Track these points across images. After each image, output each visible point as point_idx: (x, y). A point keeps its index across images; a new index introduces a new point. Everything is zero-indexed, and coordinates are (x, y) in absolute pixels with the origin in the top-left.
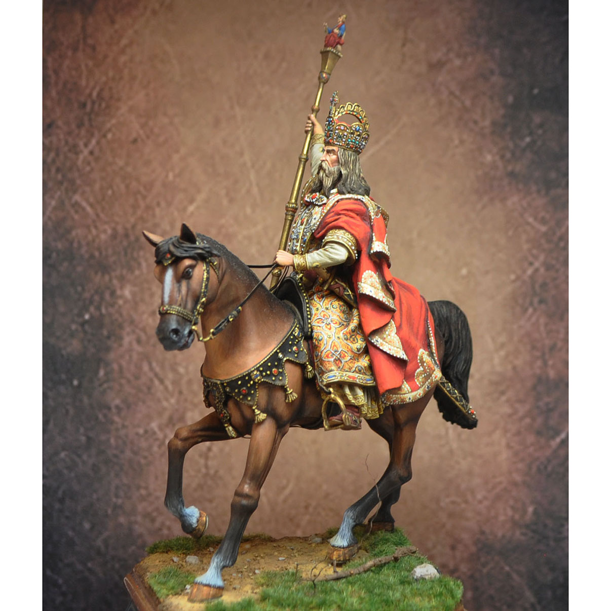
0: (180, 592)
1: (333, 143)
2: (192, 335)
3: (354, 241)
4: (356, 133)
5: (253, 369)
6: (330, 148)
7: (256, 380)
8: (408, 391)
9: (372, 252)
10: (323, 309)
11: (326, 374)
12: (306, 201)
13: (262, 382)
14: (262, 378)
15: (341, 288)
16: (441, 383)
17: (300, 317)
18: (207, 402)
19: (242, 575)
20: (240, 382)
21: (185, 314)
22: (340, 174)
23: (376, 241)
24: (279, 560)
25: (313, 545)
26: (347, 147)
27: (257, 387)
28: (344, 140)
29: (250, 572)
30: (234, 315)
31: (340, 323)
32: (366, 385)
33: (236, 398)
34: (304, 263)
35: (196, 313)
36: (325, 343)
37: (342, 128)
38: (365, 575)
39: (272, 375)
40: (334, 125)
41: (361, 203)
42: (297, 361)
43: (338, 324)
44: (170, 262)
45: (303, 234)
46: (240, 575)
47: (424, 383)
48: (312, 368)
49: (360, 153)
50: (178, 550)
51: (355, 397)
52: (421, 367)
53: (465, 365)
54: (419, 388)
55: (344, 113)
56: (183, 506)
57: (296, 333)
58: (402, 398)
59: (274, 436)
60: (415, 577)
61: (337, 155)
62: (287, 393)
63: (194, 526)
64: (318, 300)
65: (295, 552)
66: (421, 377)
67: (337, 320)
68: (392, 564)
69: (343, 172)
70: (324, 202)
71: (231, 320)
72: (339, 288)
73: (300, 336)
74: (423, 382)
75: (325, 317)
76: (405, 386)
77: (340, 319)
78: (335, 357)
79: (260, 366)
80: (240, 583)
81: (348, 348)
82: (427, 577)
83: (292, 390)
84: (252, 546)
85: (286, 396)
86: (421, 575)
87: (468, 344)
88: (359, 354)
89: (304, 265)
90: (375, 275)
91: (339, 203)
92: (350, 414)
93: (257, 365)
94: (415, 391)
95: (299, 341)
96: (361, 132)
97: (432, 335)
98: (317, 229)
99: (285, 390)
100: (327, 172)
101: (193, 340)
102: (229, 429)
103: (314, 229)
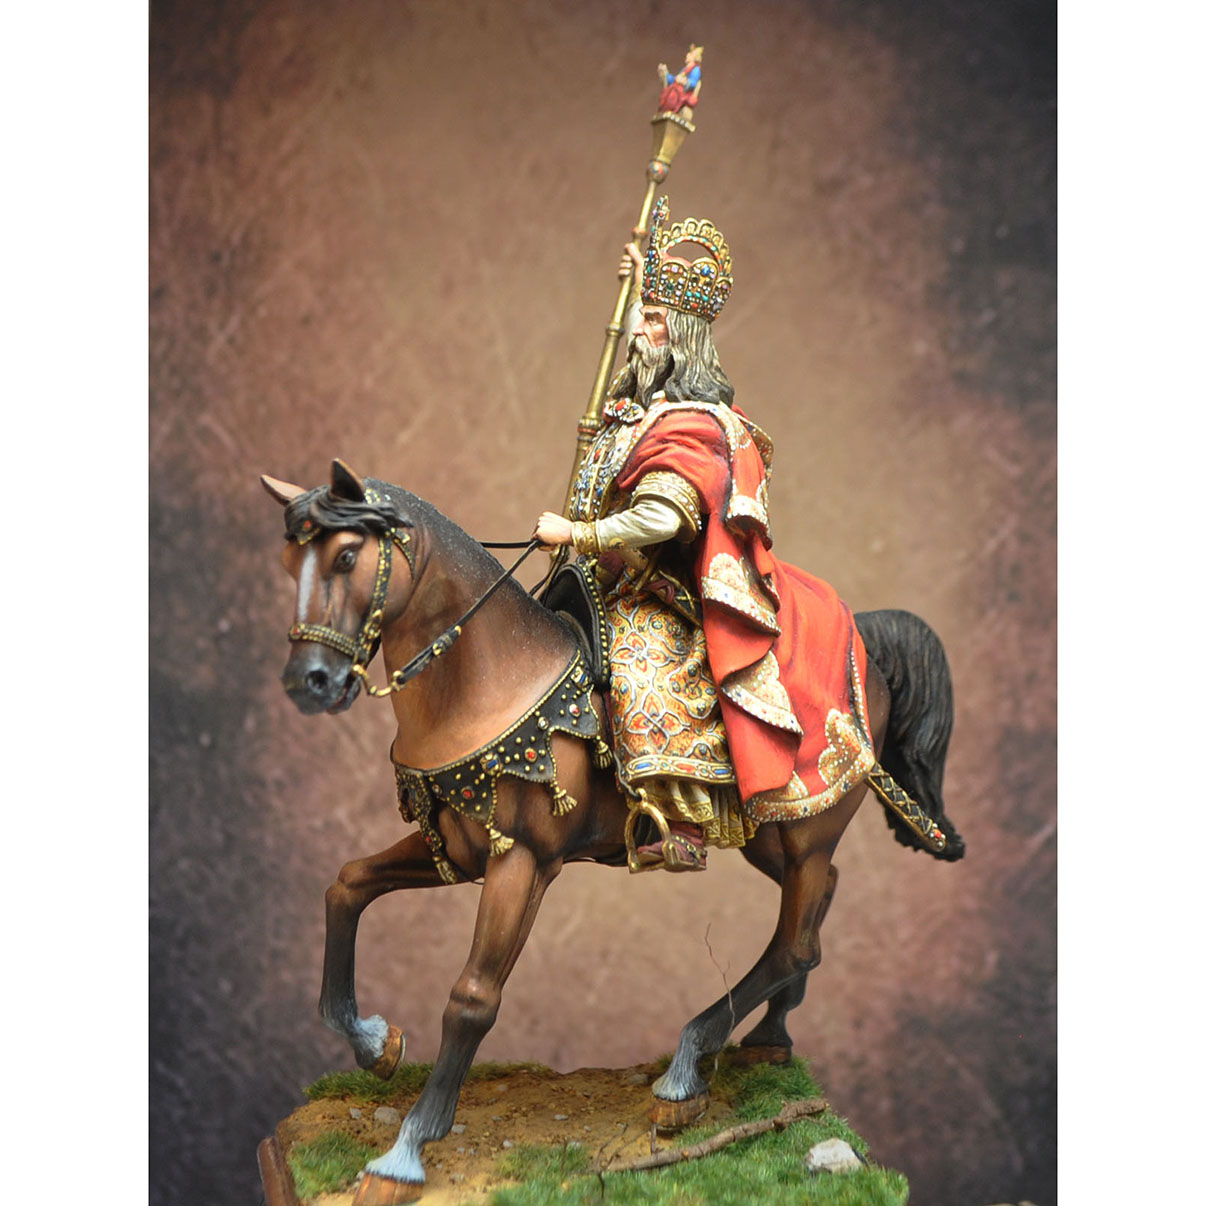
0: (345, 1186)
1: (658, 300)
2: (355, 684)
3: (694, 494)
4: (703, 280)
5: (485, 750)
6: (652, 310)
7: (492, 773)
8: (803, 794)
9: (729, 516)
10: (634, 630)
11: (634, 761)
12: (607, 415)
13: (502, 775)
14: (503, 768)
15: (669, 588)
16: (873, 778)
17: (587, 645)
18: (405, 812)
19: (475, 1151)
20: (458, 776)
21: (339, 641)
22: (671, 362)
23: (738, 494)
24: (554, 1120)
25: (630, 1089)
26: (684, 308)
27: (493, 785)
28: (678, 293)
29: (493, 1146)
30: (444, 643)
31: (666, 658)
32: (716, 781)
33: (453, 806)
34: (591, 538)
35: (362, 640)
36: (633, 697)
37: (675, 268)
38: (710, 1161)
39: (524, 761)
40: (658, 265)
41: (711, 418)
42: (577, 734)
43: (662, 659)
44: (309, 538)
45: (597, 480)
46: (471, 1150)
47: (837, 777)
48: (607, 747)
49: (713, 319)
50: (363, 1093)
51: (693, 806)
52: (832, 746)
53: (936, 737)
54: (825, 788)
55: (679, 240)
56: (356, 1016)
57: (576, 676)
58: (790, 808)
59: (529, 883)
60: (811, 1167)
61: (665, 324)
62: (555, 797)
63: (376, 1056)
64: (625, 611)
65: (589, 1103)
66: (832, 766)
67: (661, 652)
68: (771, 1137)
69: (678, 356)
70: (637, 417)
71: (437, 652)
72: (665, 588)
73: (586, 683)
74: (835, 776)
75: (637, 645)
76: (796, 785)
77: (668, 649)
78: (651, 726)
79: (500, 744)
80: (467, 1167)
81: (679, 708)
82: (834, 1169)
83: (564, 792)
84: (511, 1088)
85: (553, 804)
86: (822, 1164)
87: (943, 696)
88: (703, 721)
89: (592, 543)
90: (735, 562)
91: (667, 418)
92: (683, 841)
93: (492, 742)
94: (817, 793)
95: (583, 693)
96: (713, 276)
97: (858, 680)
98: (622, 471)
99: (552, 792)
100: (645, 357)
101: (356, 694)
102: (442, 867)
103: (616, 471)
